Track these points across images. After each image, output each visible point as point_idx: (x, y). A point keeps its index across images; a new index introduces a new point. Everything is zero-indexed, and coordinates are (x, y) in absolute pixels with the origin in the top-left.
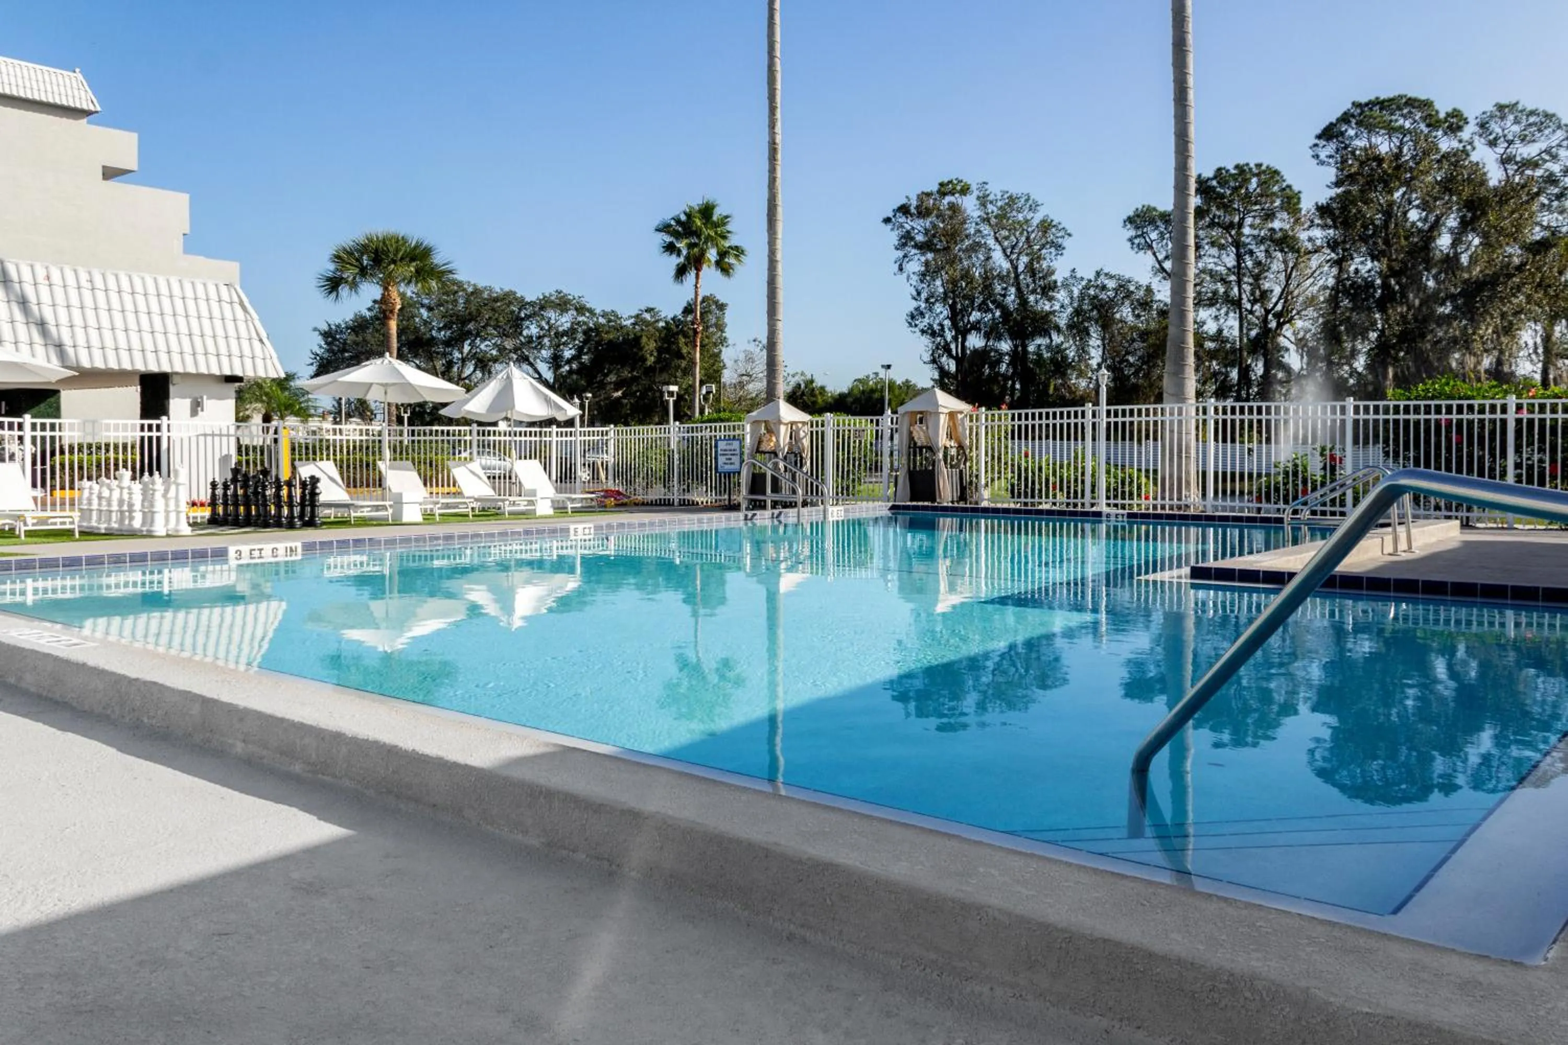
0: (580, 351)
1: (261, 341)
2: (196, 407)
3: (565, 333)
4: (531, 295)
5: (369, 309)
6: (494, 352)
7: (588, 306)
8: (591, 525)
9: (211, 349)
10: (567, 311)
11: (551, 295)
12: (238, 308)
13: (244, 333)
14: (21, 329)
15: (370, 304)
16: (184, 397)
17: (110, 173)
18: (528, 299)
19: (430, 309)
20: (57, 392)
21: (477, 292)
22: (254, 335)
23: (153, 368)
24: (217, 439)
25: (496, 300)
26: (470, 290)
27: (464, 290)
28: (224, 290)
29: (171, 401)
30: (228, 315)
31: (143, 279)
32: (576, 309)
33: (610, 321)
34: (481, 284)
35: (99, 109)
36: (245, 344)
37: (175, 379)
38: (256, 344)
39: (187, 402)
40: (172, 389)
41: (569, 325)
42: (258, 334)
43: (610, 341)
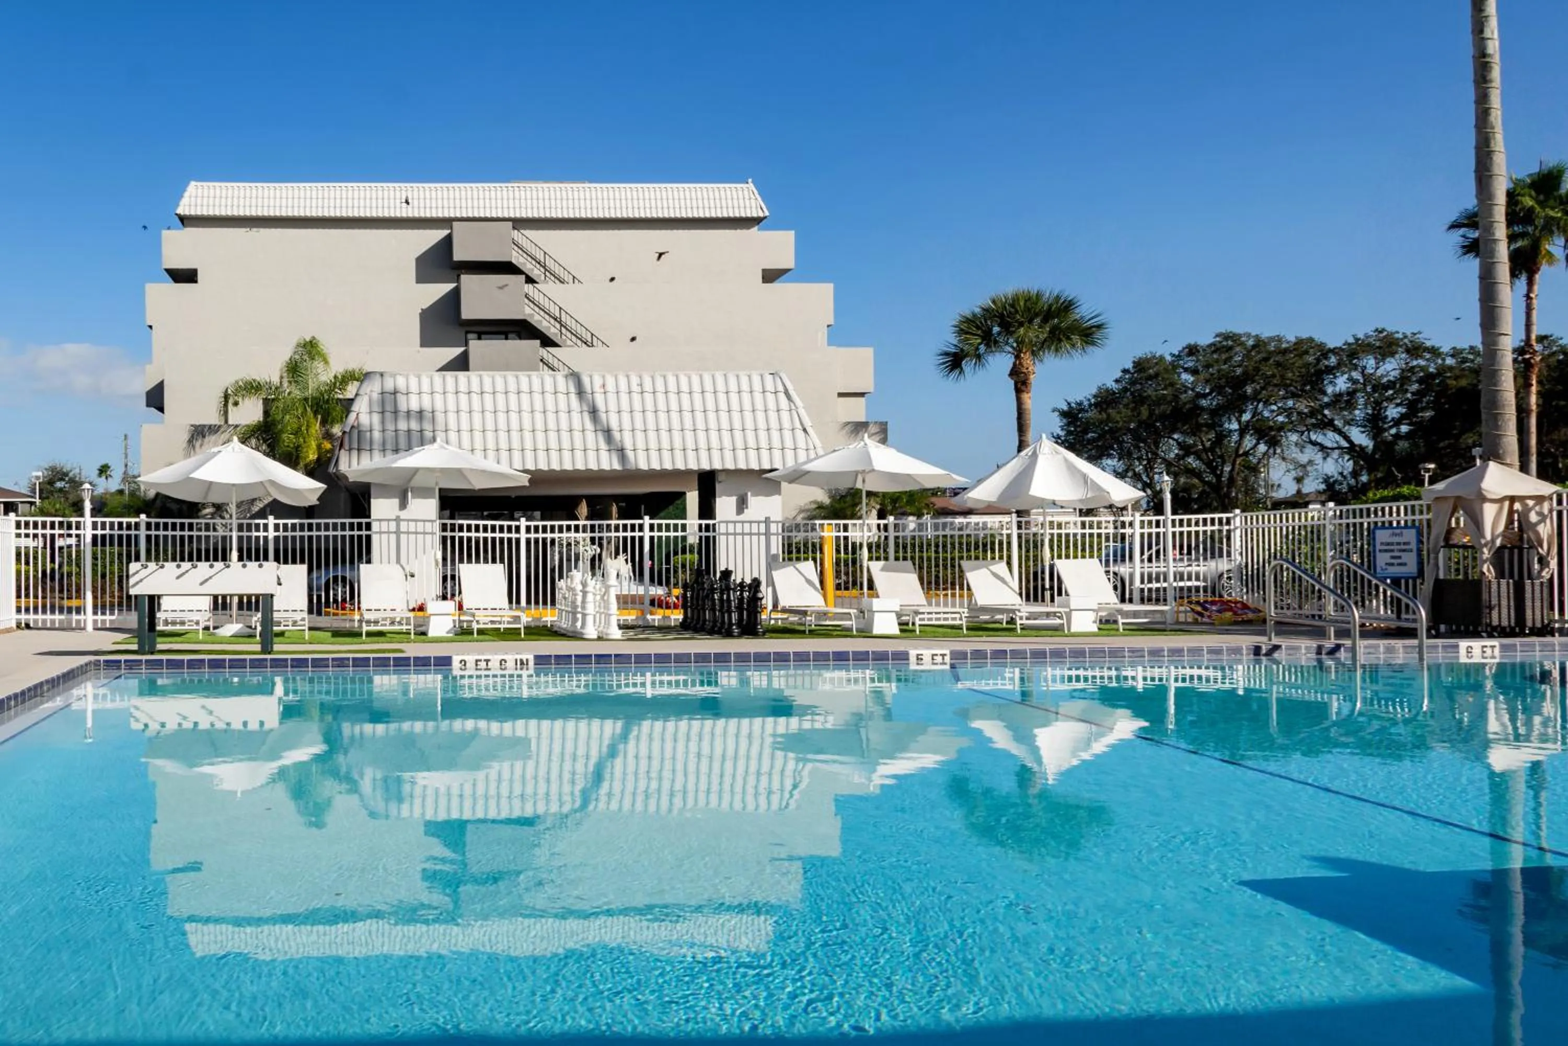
0: (1413, 407)
1: (805, 430)
2: (742, 505)
3: (1391, 385)
4: (1334, 341)
5: (1117, 381)
6: (1281, 419)
7: (1428, 344)
8: (947, 652)
9: (752, 443)
10: (1392, 354)
11: (1367, 336)
12: (782, 396)
13: (787, 424)
14: (590, 436)
15: (1119, 374)
16: (731, 495)
17: (770, 276)
18: (1331, 345)
19: (1194, 372)
20: (684, 493)
21: (1259, 344)
22: (798, 425)
23: (706, 466)
24: (731, 538)
25: (1285, 352)
26: (1251, 342)
27: (1242, 344)
28: (769, 379)
29: (718, 500)
30: (772, 405)
31: (689, 378)
32: (1408, 351)
33: (1465, 360)
34: (1266, 333)
35: (767, 213)
36: (787, 434)
37: (720, 477)
38: (800, 434)
39: (733, 500)
40: (718, 486)
41: (1396, 373)
42: (802, 424)
43: (1461, 390)
